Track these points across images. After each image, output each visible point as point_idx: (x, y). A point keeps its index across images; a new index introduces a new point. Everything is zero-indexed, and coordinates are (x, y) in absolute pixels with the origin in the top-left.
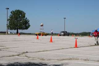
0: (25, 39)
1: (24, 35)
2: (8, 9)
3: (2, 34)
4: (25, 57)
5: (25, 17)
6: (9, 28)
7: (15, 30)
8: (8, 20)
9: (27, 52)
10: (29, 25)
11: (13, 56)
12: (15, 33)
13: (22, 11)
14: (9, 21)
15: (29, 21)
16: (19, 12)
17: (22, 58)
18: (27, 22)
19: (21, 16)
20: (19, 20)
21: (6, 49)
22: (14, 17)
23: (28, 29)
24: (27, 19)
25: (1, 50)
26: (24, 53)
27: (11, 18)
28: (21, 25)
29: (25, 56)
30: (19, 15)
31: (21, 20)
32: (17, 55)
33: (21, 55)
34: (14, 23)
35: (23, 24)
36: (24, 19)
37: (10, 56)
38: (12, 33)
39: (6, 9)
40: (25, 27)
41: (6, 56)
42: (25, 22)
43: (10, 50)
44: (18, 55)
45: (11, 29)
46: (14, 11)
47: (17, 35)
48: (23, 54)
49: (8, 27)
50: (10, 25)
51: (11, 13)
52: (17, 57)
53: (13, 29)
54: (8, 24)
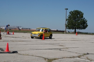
0: (84, 39)
1: (82, 35)
2: (67, 9)
3: (61, 33)
4: (87, 60)
5: (83, 17)
6: (68, 27)
7: (73, 29)
8: (66, 20)
9: (88, 54)
10: (87, 25)
11: (74, 57)
12: (72, 32)
13: (80, 12)
14: (68, 20)
15: (87, 21)
16: (78, 12)
17: (84, 61)
18: (85, 22)
19: (79, 16)
20: (77, 20)
21: (65, 49)
22: (72, 17)
23: (85, 29)
24: (85, 20)
25: (61, 49)
26: (85, 54)
27: (69, 18)
28: (79, 25)
29: (86, 58)
30: (77, 15)
31: (79, 20)
32: (77, 56)
33: (82, 57)
34: (72, 23)
35: (81, 24)
36: (82, 19)
37: (70, 58)
38: (70, 32)
39: (65, 9)
40: (82, 27)
41: (67, 58)
42: (83, 22)
43: (69, 50)
44: (79, 57)
45: (69, 28)
46: (73, 11)
47: (75, 35)
48: (84, 56)
49: (66, 26)
50: (68, 24)
51: (70, 13)
52: (78, 58)
53: (71, 29)
54: (67, 24)
